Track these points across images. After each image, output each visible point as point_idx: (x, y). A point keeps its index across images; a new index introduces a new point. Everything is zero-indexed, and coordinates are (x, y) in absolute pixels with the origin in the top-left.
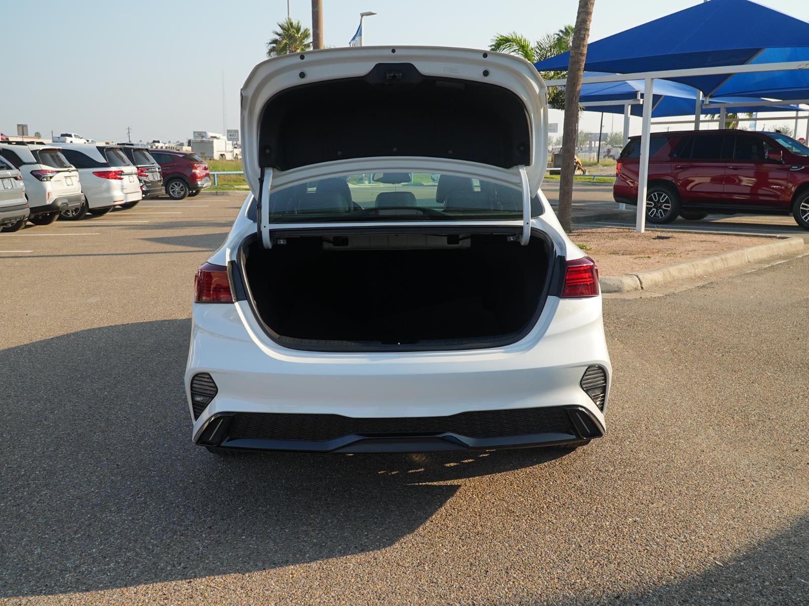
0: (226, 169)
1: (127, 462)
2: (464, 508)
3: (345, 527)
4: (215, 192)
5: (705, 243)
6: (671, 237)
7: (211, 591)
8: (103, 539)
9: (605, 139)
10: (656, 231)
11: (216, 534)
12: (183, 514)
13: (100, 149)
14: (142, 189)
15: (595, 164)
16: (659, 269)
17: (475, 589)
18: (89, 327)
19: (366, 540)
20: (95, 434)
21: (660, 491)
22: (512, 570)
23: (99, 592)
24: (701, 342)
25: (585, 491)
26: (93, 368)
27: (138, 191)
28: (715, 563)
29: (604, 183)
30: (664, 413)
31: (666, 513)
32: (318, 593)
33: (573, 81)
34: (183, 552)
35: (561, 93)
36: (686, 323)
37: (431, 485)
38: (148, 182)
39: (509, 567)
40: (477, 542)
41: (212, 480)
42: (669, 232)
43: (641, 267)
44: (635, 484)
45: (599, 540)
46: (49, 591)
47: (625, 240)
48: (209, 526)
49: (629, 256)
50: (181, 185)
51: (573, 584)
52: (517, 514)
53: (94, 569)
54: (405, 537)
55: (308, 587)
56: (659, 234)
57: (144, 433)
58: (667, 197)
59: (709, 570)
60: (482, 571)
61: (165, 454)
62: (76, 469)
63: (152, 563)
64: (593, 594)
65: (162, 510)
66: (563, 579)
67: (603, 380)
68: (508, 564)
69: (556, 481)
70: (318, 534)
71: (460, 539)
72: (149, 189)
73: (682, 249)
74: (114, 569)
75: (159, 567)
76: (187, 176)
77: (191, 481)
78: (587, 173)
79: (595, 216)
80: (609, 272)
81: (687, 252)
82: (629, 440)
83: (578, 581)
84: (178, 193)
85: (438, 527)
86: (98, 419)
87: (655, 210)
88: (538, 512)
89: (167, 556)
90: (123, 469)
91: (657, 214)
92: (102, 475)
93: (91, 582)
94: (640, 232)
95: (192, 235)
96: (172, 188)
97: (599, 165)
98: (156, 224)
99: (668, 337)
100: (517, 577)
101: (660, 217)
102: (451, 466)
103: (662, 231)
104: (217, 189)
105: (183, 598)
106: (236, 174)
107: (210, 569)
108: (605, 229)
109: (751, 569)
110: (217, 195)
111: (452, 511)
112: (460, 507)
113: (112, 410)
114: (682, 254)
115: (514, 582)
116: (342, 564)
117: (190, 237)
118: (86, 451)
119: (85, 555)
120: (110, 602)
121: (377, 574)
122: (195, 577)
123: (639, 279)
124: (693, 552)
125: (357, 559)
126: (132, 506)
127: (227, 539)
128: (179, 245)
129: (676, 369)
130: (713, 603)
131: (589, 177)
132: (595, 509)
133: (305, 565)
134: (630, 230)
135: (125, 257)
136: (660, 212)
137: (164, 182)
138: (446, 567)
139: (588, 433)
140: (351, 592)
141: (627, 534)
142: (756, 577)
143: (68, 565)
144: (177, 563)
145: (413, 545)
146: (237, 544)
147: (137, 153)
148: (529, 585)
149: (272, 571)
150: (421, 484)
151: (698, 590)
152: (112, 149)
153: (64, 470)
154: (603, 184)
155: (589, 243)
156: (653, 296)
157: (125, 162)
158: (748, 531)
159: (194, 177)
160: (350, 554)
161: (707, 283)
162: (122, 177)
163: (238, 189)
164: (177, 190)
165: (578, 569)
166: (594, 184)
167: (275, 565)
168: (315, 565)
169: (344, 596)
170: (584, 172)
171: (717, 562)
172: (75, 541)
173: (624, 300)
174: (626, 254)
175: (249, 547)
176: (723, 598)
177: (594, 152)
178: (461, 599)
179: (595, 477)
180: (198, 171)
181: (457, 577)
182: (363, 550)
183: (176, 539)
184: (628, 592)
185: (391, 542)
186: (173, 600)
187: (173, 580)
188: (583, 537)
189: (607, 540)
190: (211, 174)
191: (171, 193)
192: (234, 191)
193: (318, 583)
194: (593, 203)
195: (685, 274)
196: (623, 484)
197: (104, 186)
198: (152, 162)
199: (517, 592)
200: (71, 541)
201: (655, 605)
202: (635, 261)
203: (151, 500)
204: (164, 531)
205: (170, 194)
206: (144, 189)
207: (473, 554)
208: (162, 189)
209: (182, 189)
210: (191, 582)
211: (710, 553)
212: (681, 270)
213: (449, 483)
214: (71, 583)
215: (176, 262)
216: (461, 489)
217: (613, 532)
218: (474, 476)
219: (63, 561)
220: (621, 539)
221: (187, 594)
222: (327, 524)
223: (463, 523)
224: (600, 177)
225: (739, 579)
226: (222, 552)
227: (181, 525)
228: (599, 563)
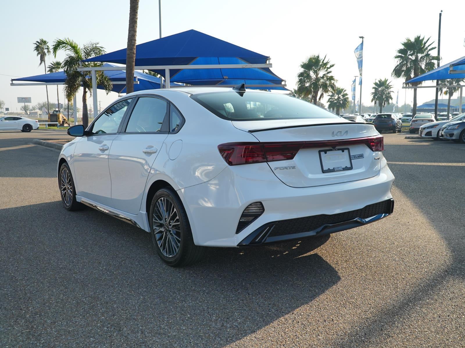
33: (130, 68)
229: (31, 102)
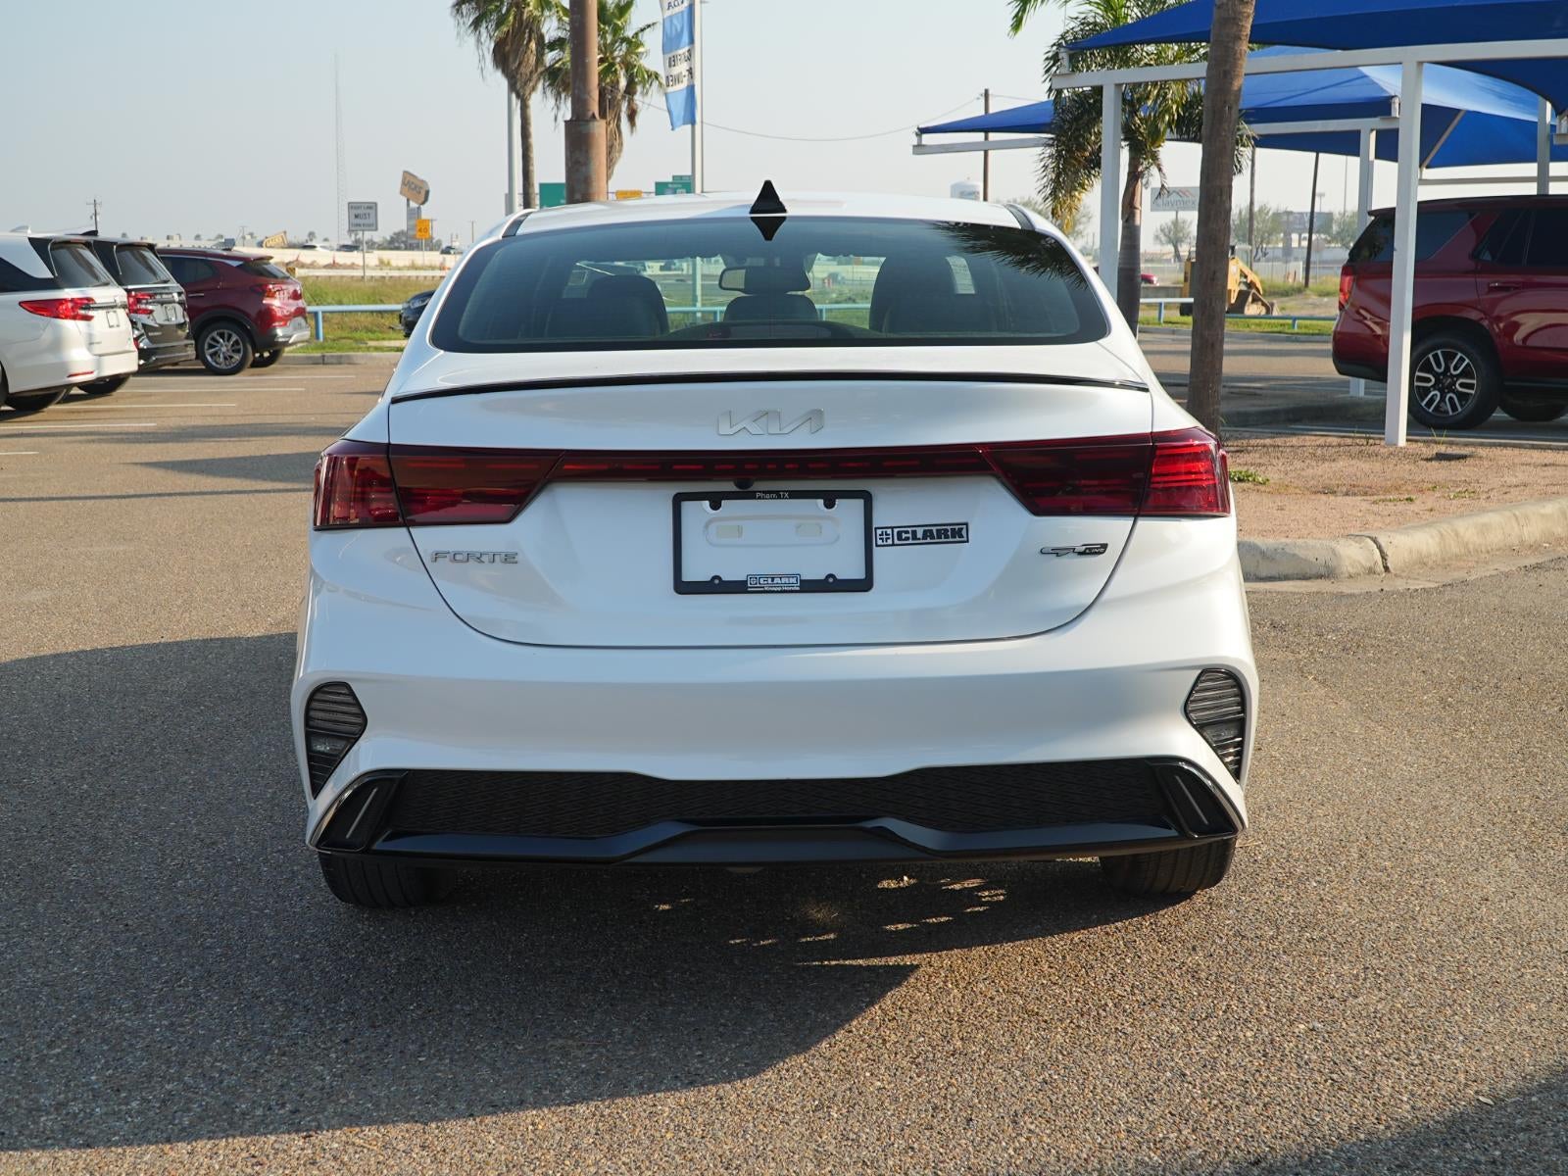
0: (345, 300)
1: (148, 920)
2: (925, 1007)
3: (653, 1042)
4: (319, 355)
5: (1553, 468)
6: (1470, 456)
7: (356, 1152)
8: (111, 1059)
9: (1326, 228)
10: (1436, 442)
11: (360, 1053)
12: (283, 1017)
13: (39, 245)
14: (137, 345)
15: (1299, 291)
16: (1429, 525)
17: (941, 1150)
18: (31, 654)
19: (699, 1066)
20: (69, 864)
21: (1375, 973)
22: (1026, 1118)
23: (113, 1149)
24: (1515, 683)
25: (1203, 975)
26: (50, 736)
27: (127, 348)
28: (1478, 1100)
29: (1318, 334)
30: (1408, 827)
31: (1383, 1015)
32: (593, 1157)
33: (1222, 68)
34: (288, 1083)
35: (1197, 99)
36: (1484, 644)
37: (851, 966)
38: (153, 329)
39: (1021, 1112)
40: (951, 1068)
41: (344, 954)
42: (1466, 445)
43: (1388, 520)
44: (1320, 962)
45: (1226, 1064)
46: (9, 1144)
47: (1353, 462)
48: (343, 1039)
49: (1360, 498)
50: (235, 338)
51: (1160, 1141)
52: (1046, 1018)
53: (98, 1110)
54: (787, 1060)
55: (570, 1146)
56: (1442, 449)
57: (183, 864)
58: (1467, 361)
59: (1461, 1113)
60: (959, 1120)
61: (235, 904)
62: (35, 930)
63: (222, 1102)
64: (1203, 1158)
65: (235, 1008)
66: (1138, 1132)
67: (1238, 704)
68: (1019, 1107)
69: (1139, 957)
70: (591, 1054)
71: (912, 1063)
72: (154, 346)
73: (1495, 481)
74: (139, 1113)
75: (237, 1110)
76: (248, 315)
77: (297, 956)
78: (1275, 313)
79: (1287, 411)
80: (1306, 532)
81: (1505, 490)
82: (1318, 878)
83: (1172, 1136)
84: (225, 358)
85: (862, 1041)
86: (74, 838)
87: (1439, 394)
88: (1095, 1013)
89: (253, 1092)
90: (141, 933)
91: (1442, 404)
92: (92, 942)
93: (94, 1132)
94: (1396, 444)
95: (264, 454)
96: (211, 346)
97: (1308, 292)
98: (176, 431)
99: (1436, 672)
100: (1037, 1130)
101: (1451, 413)
102: (897, 932)
103: (1451, 444)
104: (323, 348)
105: (294, 1163)
106: (372, 312)
107: (351, 1115)
108: (1307, 438)
109: (1551, 1108)
110: (324, 364)
111: (898, 1012)
112: (916, 1005)
113: (102, 819)
114: (1491, 494)
115: (1028, 1139)
116: (645, 1107)
117: (262, 458)
118: (53, 897)
119: (75, 1085)
120: (139, 1166)
121: (723, 1125)
122: (319, 1128)
123: (1379, 548)
124: (1433, 1082)
125: (680, 1098)
126: (168, 1002)
127: (386, 1061)
128: (236, 476)
129: (1446, 739)
130: (1460, 1168)
131: (1282, 321)
132: (1224, 1008)
133: (563, 1108)
134: (1371, 441)
135: (103, 503)
136: (1451, 398)
137: (191, 328)
138: (879, 1113)
139: (1204, 824)
140: (666, 1156)
141: (1290, 1052)
142: (1558, 1121)
143: (43, 1100)
144: (277, 1104)
145: (805, 1073)
146: (408, 1071)
147: (128, 253)
148: (1062, 1143)
149: (489, 1120)
150: (826, 963)
151: (1434, 1147)
152: (65, 244)
153: (9, 933)
154: (1317, 338)
155: (1263, 468)
156: (1412, 588)
157: (97, 277)
158: (1558, 1042)
159: (267, 317)
160: (663, 1091)
161: (1546, 558)
162: (91, 313)
163: (377, 349)
164: (224, 349)
165: (1172, 1115)
166: (1293, 338)
167: (495, 1108)
168: (585, 1108)
169: (650, 1162)
170: (1269, 309)
171: (1481, 1098)
172: (51, 1061)
173: (1342, 595)
174: (1355, 494)
175: (436, 1077)
176: (1483, 1159)
177: (1296, 259)
178: (909, 1168)
179: (1230, 948)
180: (278, 303)
181: (902, 1130)
182: (692, 1083)
183: (271, 1061)
184: (1282, 1153)
185: (756, 1068)
186: (274, 1166)
187: (271, 1133)
188: (1191, 1059)
189: (1243, 1064)
190: (309, 313)
191: (209, 358)
192: (368, 353)
193: (591, 1140)
194: (1285, 382)
195: (1495, 538)
196: (1294, 961)
197: (47, 336)
198: (163, 278)
199: (1034, 1155)
200: (42, 1060)
201: (1337, 1173)
202: (1375, 508)
203: (208, 991)
204: (243, 1046)
205: (205, 362)
206: (141, 345)
207: (940, 1089)
208: (186, 346)
209: (236, 347)
210: (310, 1136)
211: (1470, 1083)
212: (1484, 529)
213: (892, 961)
214: (52, 1131)
215: (230, 515)
216: (920, 972)
217: (1261, 1048)
218: (951, 949)
219: (31, 1093)
220: (1276, 1062)
221: (302, 1157)
222: (610, 1035)
223: (922, 1034)
224: (1308, 322)
225: (1523, 1126)
226: (374, 1086)
227: (281, 1037)
228: (1221, 1103)
229: (1152, 210)
